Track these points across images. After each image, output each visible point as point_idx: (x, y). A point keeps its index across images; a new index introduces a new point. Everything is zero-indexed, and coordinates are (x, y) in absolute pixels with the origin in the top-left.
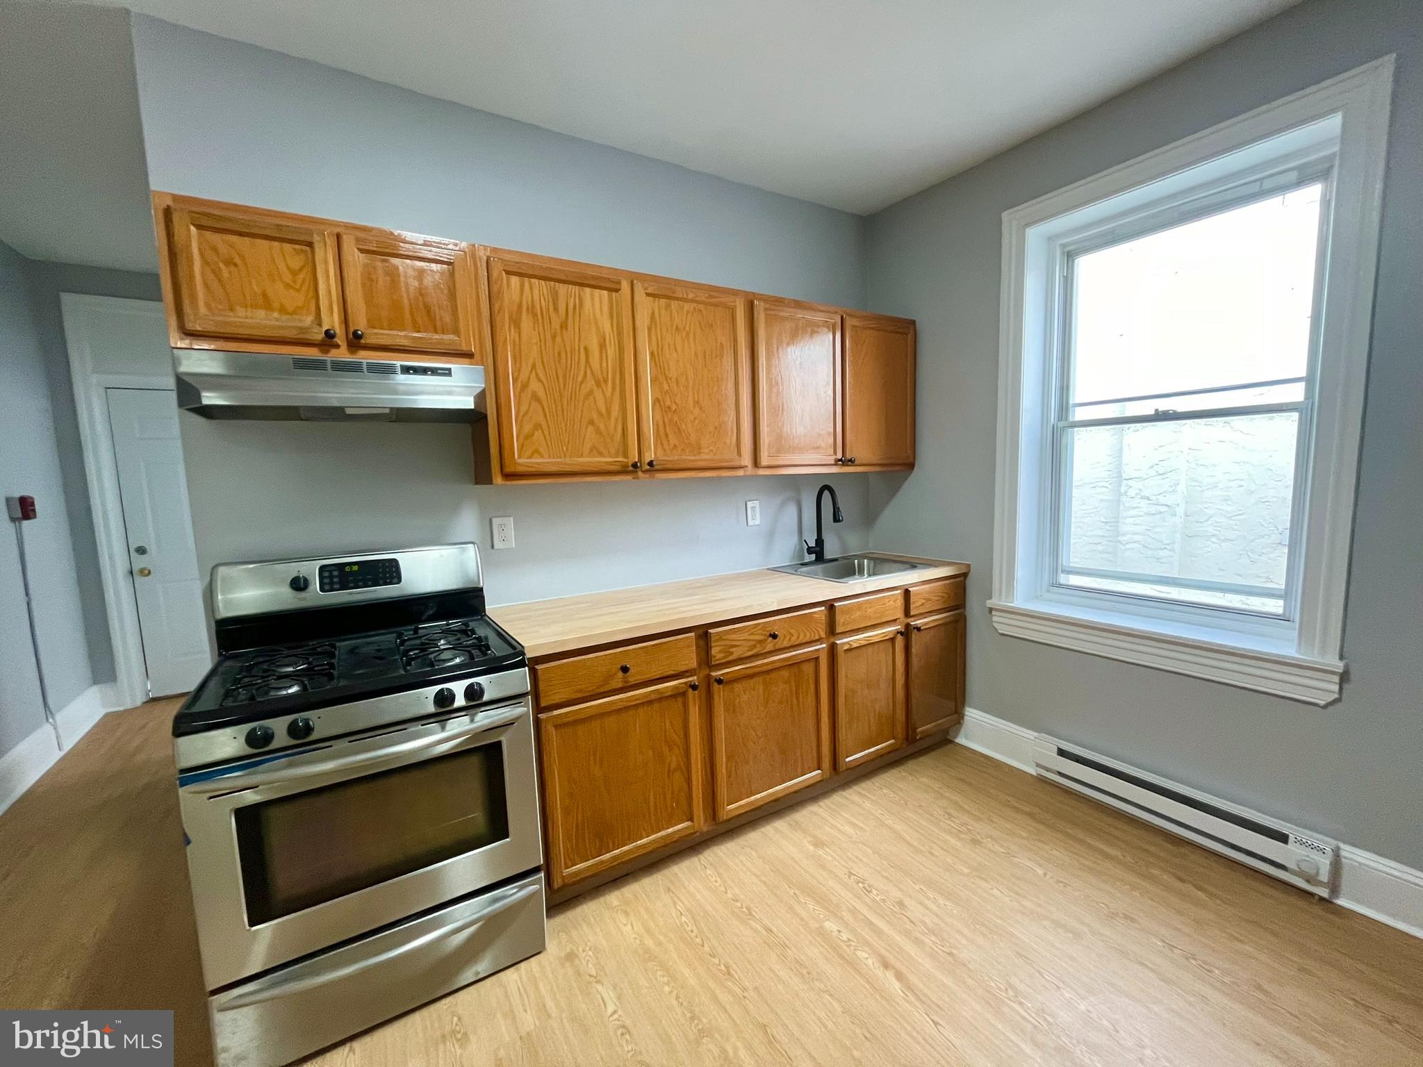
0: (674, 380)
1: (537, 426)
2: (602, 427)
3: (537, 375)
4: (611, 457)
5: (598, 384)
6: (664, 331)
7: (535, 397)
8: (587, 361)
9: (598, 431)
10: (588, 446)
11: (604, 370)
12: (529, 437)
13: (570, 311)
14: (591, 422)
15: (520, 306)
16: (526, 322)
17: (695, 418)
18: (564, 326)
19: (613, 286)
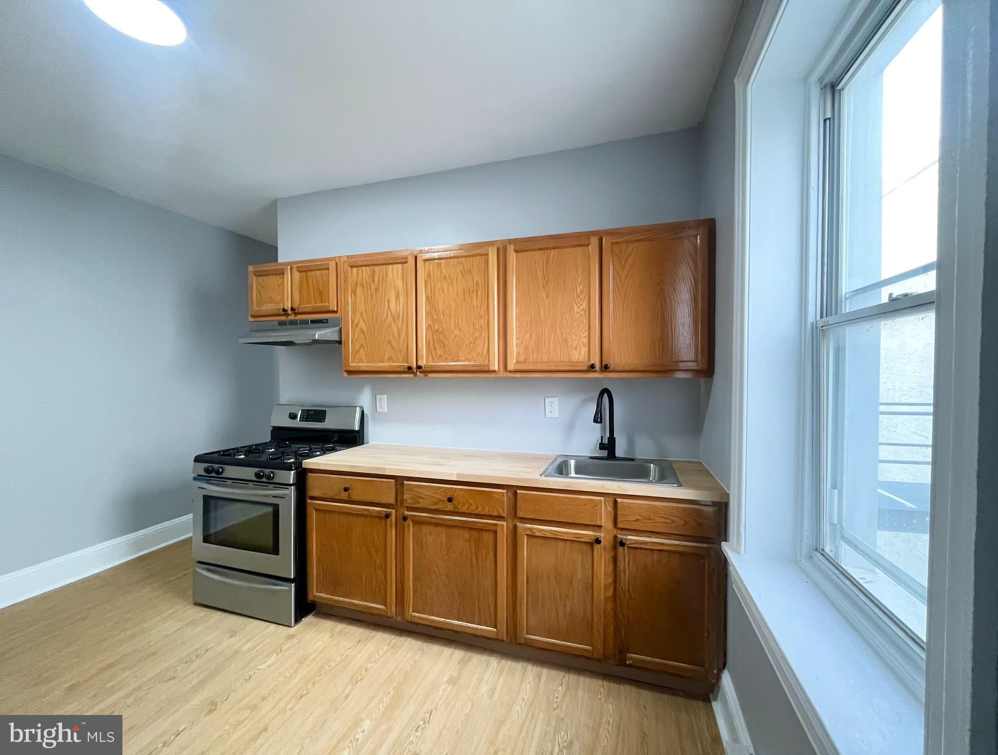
0: (441, 312)
1: (362, 346)
2: (395, 345)
3: (363, 318)
4: (399, 363)
5: (394, 320)
6: (436, 280)
7: (362, 331)
8: (389, 307)
9: (393, 348)
10: (387, 356)
11: (398, 312)
12: (357, 352)
13: (381, 280)
14: (390, 342)
15: (356, 283)
16: (359, 291)
17: (456, 336)
18: (377, 289)
19: (405, 260)
